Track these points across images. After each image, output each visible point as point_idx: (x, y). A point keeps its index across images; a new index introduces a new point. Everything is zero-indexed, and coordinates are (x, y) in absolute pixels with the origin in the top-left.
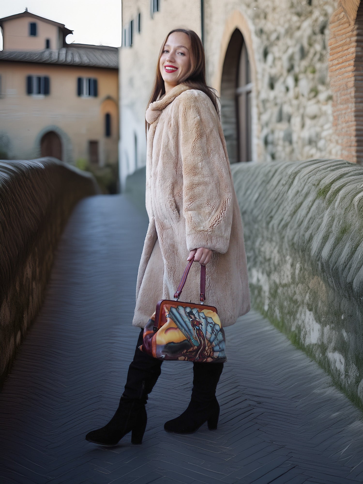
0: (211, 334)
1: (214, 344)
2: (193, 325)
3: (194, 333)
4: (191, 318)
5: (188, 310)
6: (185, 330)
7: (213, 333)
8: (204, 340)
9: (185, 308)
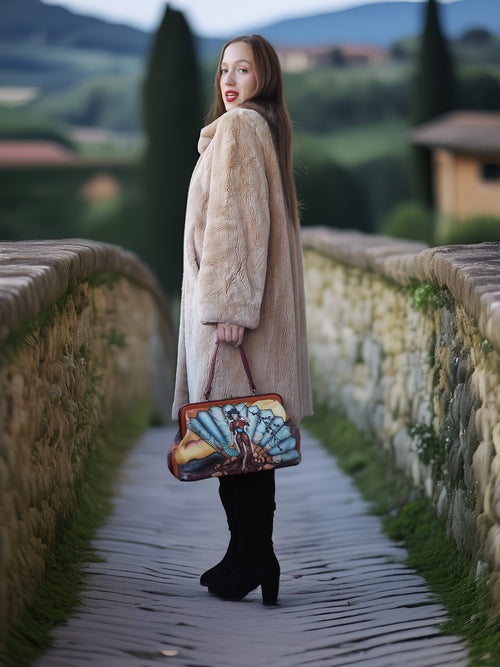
0: (264, 434)
1: (268, 447)
2: (233, 428)
3: (232, 439)
4: (232, 418)
5: (228, 408)
6: (216, 438)
7: (268, 431)
8: (248, 445)
9: (222, 408)
